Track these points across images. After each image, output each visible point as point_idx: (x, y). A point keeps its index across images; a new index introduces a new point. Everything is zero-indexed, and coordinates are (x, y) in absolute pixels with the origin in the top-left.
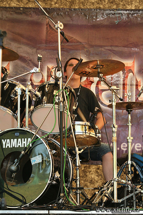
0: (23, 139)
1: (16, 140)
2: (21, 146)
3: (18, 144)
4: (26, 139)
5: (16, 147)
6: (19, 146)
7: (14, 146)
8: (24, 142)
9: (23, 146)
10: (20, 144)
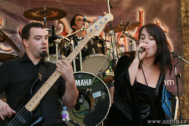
0: (85, 80)
1: (79, 81)
2: (84, 85)
3: (81, 84)
4: (87, 80)
5: (79, 86)
6: (82, 85)
7: (78, 85)
8: (86, 82)
9: (85, 85)
10: (83, 84)
